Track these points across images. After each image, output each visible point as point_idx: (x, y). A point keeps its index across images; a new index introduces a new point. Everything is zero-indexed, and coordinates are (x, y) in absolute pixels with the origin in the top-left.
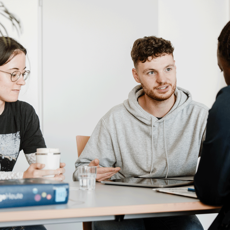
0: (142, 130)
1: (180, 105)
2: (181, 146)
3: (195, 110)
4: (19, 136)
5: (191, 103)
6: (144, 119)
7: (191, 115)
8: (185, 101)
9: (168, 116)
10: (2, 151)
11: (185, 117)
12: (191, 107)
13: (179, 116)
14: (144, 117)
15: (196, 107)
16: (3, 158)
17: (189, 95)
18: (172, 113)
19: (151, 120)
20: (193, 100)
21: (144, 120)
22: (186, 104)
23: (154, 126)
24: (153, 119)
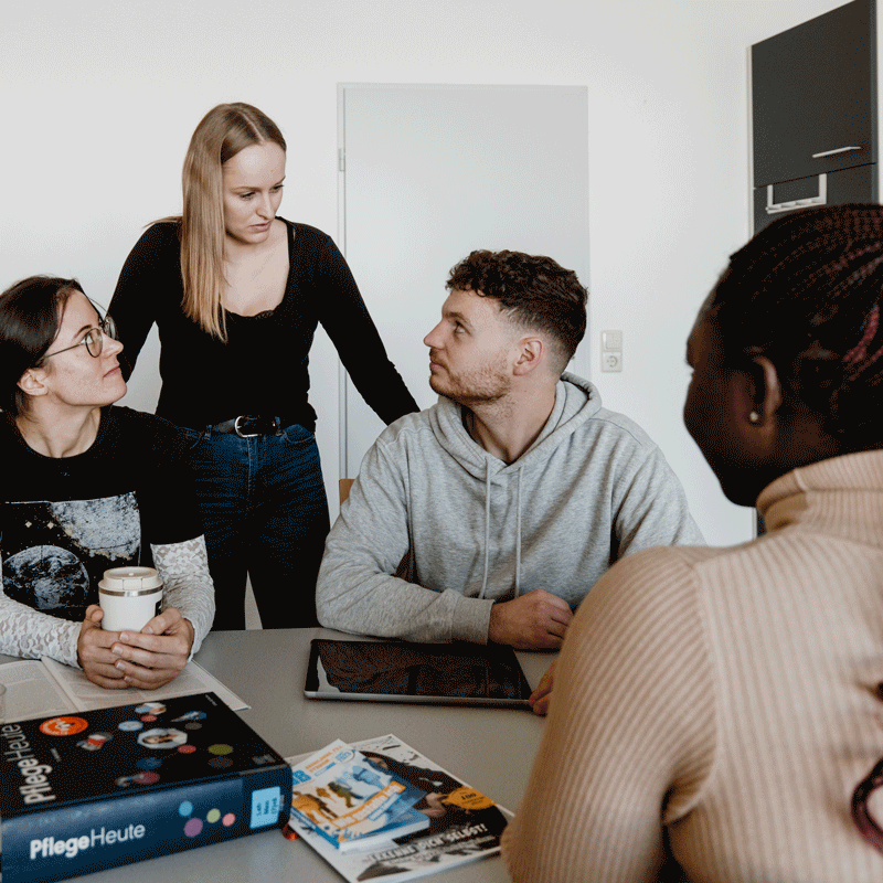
0: (467, 488)
1: (562, 422)
2: (560, 535)
3: (605, 439)
4: (134, 501)
5: (596, 417)
6: (469, 462)
7: (593, 449)
8: (578, 409)
9: (531, 455)
10: (90, 538)
11: (578, 456)
12: (594, 428)
13: (562, 453)
14: (469, 459)
15: (609, 428)
16: (92, 555)
17: (591, 395)
18: (541, 447)
19: (486, 468)
20: (603, 406)
21: (470, 466)
22: (581, 419)
23: (492, 484)
24: (490, 463)
